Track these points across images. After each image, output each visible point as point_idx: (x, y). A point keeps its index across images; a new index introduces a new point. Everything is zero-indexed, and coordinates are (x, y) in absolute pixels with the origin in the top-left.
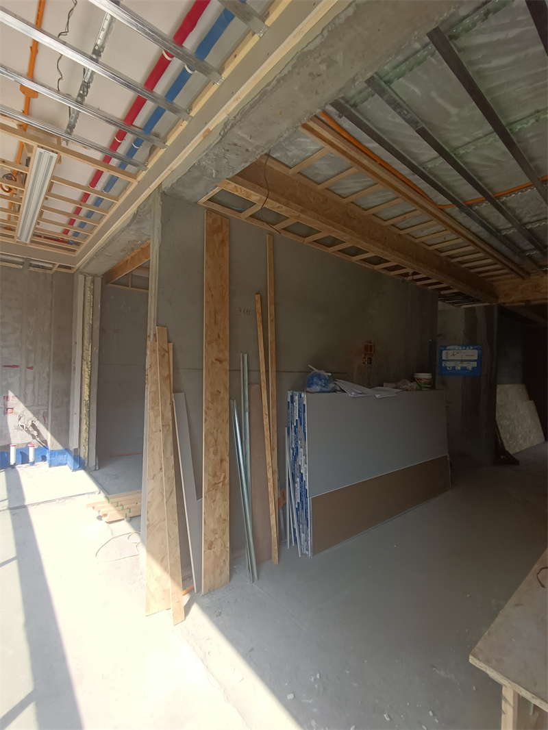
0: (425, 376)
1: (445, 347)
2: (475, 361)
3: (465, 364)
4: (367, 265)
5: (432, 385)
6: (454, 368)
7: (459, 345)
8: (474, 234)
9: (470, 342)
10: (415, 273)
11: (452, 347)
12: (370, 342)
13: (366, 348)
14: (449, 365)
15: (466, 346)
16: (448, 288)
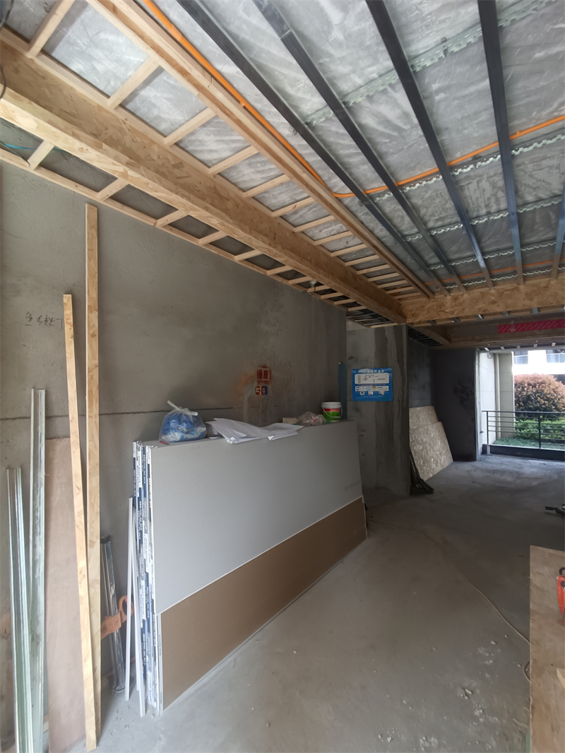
0: (333, 406)
1: (357, 370)
2: (387, 385)
3: (377, 389)
4: (255, 269)
5: (343, 415)
6: (367, 393)
7: (371, 368)
8: (379, 239)
9: (381, 365)
10: (318, 284)
11: (364, 371)
12: (264, 367)
13: (260, 374)
14: (362, 389)
15: (378, 369)
16: (355, 304)
